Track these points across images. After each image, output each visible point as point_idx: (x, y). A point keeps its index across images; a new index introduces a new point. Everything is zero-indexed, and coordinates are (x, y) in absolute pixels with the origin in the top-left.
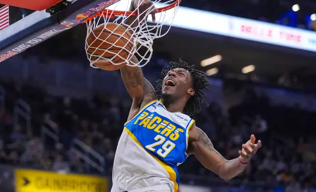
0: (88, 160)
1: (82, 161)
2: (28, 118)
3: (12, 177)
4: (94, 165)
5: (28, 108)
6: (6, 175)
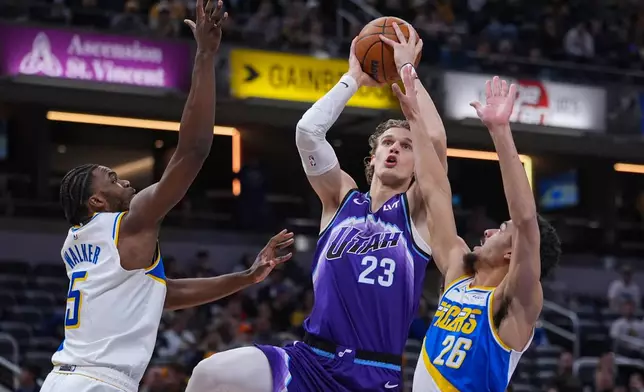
3: (224, 63)
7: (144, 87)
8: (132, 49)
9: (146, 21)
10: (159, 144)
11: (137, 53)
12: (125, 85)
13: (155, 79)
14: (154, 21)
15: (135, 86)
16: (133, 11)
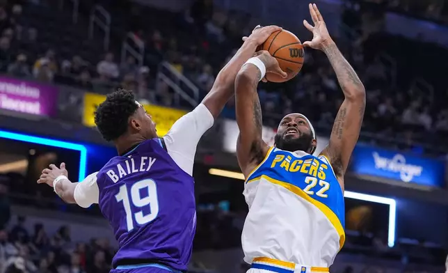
0: (177, 88)
1: (171, 90)
2: (107, 29)
3: (80, 102)
4: (186, 97)
5: (108, 17)
6: (73, 99)
7: (25, 114)
8: (20, 87)
9: (31, 70)
10: (32, 152)
11: (23, 90)
12: (13, 111)
13: (34, 109)
14: (36, 70)
15: (20, 112)
16: (22, 62)
